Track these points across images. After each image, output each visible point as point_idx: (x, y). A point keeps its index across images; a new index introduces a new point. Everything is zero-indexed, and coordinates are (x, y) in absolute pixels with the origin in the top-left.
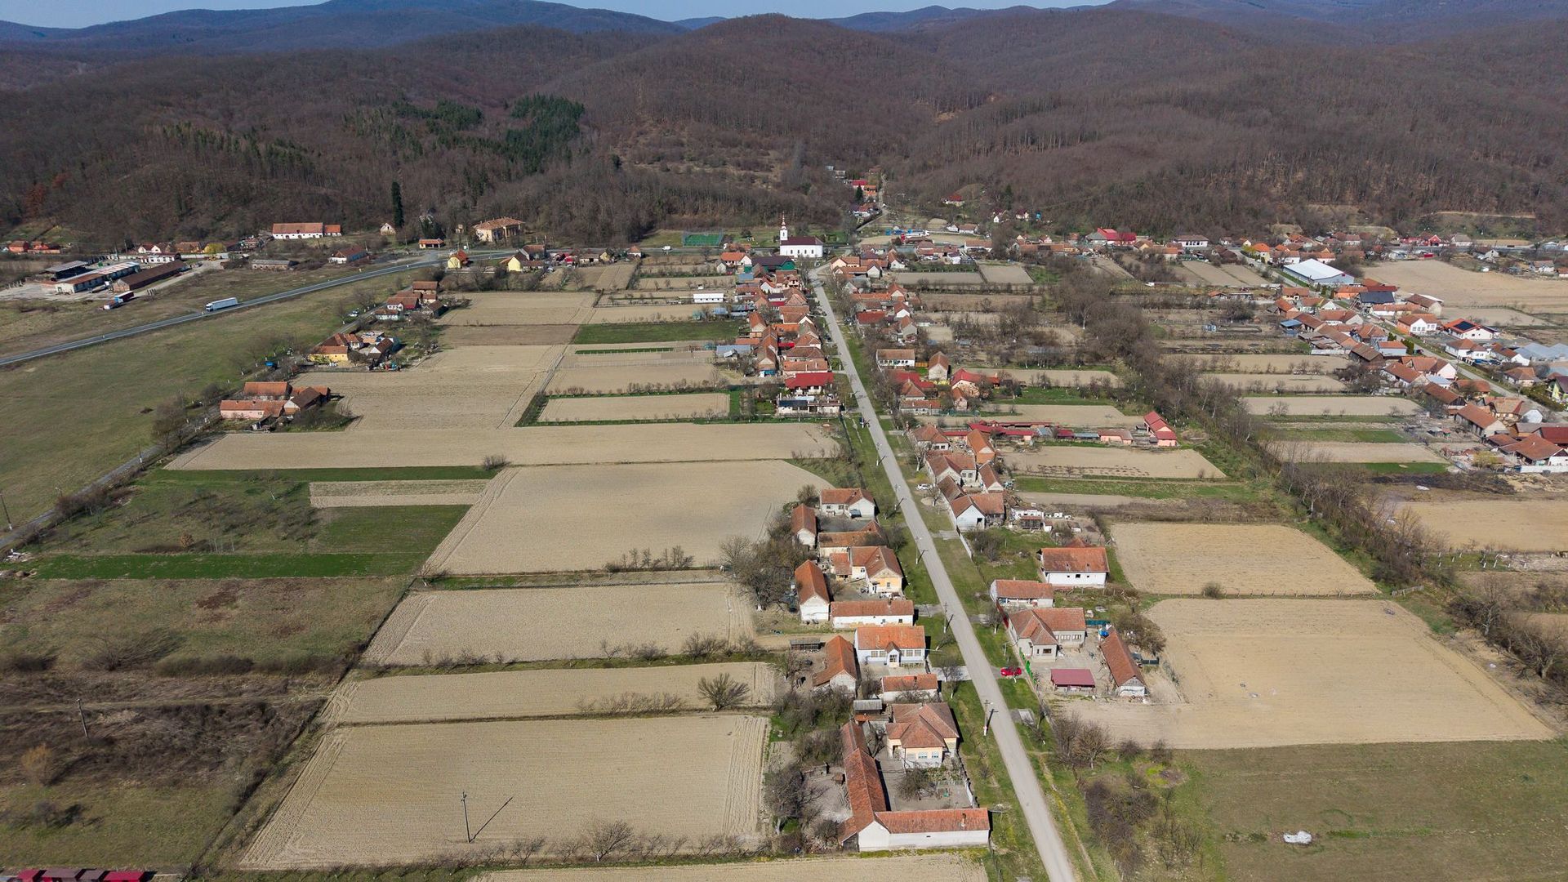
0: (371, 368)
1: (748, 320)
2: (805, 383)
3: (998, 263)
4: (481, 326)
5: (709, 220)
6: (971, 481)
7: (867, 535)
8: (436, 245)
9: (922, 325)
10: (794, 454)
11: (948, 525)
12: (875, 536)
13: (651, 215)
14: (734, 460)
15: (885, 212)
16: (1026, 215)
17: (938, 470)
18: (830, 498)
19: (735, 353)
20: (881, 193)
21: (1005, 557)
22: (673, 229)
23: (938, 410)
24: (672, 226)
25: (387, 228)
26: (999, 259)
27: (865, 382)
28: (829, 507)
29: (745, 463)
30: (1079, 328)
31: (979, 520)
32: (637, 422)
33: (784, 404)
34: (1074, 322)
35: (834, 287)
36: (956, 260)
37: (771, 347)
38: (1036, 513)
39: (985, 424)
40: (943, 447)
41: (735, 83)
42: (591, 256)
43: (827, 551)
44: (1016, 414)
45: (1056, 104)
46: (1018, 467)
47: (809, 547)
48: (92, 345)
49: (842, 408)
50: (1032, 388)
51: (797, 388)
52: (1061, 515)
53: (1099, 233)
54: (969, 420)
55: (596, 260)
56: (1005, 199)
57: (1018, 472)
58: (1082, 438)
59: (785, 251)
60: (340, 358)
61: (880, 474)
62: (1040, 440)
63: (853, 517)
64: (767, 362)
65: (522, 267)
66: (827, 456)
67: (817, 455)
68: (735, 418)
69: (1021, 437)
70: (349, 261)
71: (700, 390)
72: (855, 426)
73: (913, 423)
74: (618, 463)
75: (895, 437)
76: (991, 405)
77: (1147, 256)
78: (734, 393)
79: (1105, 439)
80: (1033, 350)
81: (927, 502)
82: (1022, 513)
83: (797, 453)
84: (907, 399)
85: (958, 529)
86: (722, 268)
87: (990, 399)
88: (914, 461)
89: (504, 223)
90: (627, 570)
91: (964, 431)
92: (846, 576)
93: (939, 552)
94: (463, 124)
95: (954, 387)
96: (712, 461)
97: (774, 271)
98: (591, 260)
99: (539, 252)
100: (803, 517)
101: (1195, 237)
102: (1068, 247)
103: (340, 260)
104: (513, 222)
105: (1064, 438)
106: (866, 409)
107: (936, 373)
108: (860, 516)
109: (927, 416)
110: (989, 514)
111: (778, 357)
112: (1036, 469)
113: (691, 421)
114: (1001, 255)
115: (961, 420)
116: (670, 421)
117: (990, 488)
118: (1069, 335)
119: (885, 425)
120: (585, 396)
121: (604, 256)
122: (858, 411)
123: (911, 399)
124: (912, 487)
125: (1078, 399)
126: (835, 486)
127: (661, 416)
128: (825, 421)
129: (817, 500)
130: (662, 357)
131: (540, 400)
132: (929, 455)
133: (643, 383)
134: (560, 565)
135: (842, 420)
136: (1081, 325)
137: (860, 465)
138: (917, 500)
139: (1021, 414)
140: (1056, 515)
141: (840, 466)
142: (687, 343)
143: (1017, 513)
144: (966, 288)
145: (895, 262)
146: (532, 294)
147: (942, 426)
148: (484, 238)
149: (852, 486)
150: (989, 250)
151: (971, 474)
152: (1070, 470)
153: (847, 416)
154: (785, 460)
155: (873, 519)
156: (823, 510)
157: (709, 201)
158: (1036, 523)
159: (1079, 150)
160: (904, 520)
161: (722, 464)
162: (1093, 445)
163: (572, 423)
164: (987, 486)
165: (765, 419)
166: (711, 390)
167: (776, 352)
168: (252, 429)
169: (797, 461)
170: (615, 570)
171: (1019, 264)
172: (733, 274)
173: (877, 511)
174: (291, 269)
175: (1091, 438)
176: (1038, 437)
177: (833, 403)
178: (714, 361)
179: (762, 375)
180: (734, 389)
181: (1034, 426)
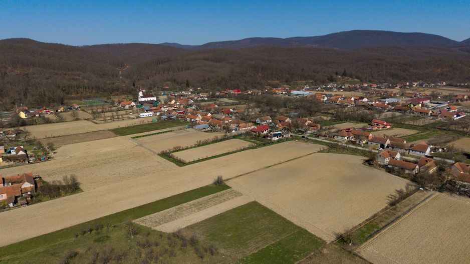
0: (29, 162)
16: (200, 88)
31: (429, 151)
55: (59, 111)
64: (232, 126)
65: (26, 116)
75: (325, 139)
79: (374, 129)
105: (366, 130)
120: (181, 150)
121: (62, 109)
145: (190, 100)
166: (227, 139)
168: (9, 207)
169: (323, 152)
175: (371, 129)
179: (234, 131)
180: (234, 137)
181: (351, 129)
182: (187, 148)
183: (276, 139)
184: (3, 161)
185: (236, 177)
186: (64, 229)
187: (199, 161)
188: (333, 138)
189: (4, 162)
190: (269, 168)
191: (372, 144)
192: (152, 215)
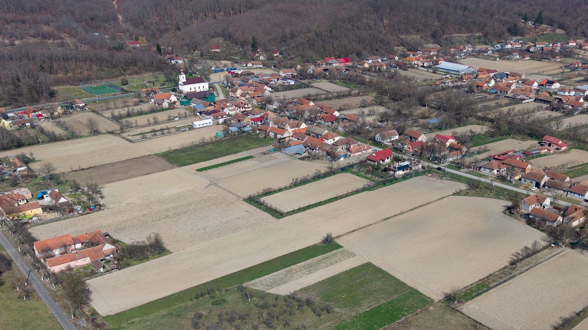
4: (83, 169)
12: (586, 211)
16: (278, 54)
18: (531, 202)
23: (460, 156)
36: (291, 82)
55: (56, 113)
58: (535, 154)
59: (185, 87)
75: (469, 172)
78: (348, 171)
79: (542, 152)
85: (586, 201)
86: (166, 104)
95: (448, 144)
105: (529, 155)
107: (422, 138)
109: (457, 159)
117: (566, 181)
124: (528, 190)
128: (425, 173)
135: (429, 171)
145: (265, 86)
152: (559, 167)
153: (427, 169)
162: (541, 156)
169: (458, 194)
178: (295, 158)
179: (342, 159)
180: (344, 170)
181: (509, 153)
182: (280, 190)
183: (401, 173)
184: (43, 211)
185: (349, 233)
186: (176, 294)
187: (300, 210)
188: (479, 170)
189: (45, 213)
190: (388, 221)
191: (525, 181)
192: (262, 279)
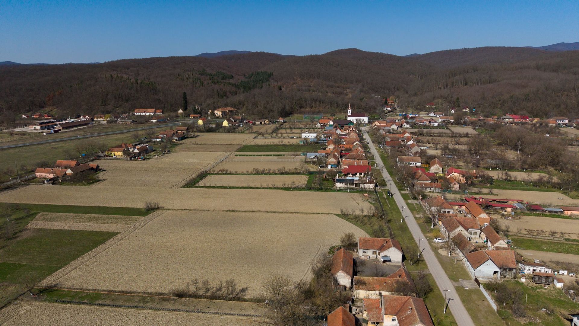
0: (131, 159)
1: (327, 144)
2: (354, 171)
3: (458, 126)
4: (197, 144)
5: (317, 111)
6: (475, 238)
7: (398, 282)
8: (197, 117)
9: (422, 148)
10: (342, 211)
11: (466, 276)
12: (405, 284)
13: (292, 108)
14: (302, 213)
15: (398, 109)
16: (468, 109)
17: (450, 226)
18: (366, 245)
19: (316, 156)
20: (396, 104)
21: (530, 313)
22: (301, 114)
23: (440, 190)
24: (300, 113)
25: (180, 111)
26: (458, 125)
27: (391, 173)
28: (364, 252)
29: (309, 215)
30: (515, 152)
31: (495, 273)
32: (251, 188)
33: (340, 181)
34: (511, 149)
35: (373, 133)
36: (436, 124)
37: (336, 154)
38: (544, 270)
39: (476, 199)
40: (449, 212)
41: (335, 67)
42: (261, 121)
43: (361, 294)
44: (494, 195)
45: (475, 70)
46: (510, 230)
47: (345, 287)
48: (20, 147)
49: (376, 186)
50: (498, 181)
51: (349, 174)
52: (566, 272)
53: (508, 116)
54: (464, 196)
55: (263, 123)
56: (456, 104)
57: (511, 234)
58: (550, 212)
59: (349, 119)
60: (119, 154)
61: (404, 228)
62: (518, 211)
63: (384, 261)
64: (332, 160)
65: (229, 125)
66: (365, 213)
67: (358, 212)
68: (309, 188)
69: (504, 208)
70: (157, 122)
71: (293, 174)
72: (385, 196)
73: (424, 197)
74: (227, 211)
75: (412, 204)
76: (475, 189)
77: (538, 124)
78: (311, 175)
79: (568, 213)
80: (492, 162)
81: (443, 252)
82: (532, 268)
83: (344, 210)
84: (419, 182)
85: (476, 280)
86: (319, 125)
87: (473, 185)
88: (429, 221)
89: (227, 110)
90: (190, 296)
91: (460, 203)
92: (378, 323)
93: (463, 301)
94: (224, 78)
95: (448, 177)
96: (287, 212)
97: (343, 127)
98: (261, 123)
99: (239, 119)
100: (341, 260)
101: (560, 118)
102: (493, 120)
103: (154, 121)
104: (232, 109)
105: (536, 210)
106: (392, 187)
107: (436, 169)
108: (390, 261)
109: (433, 192)
110: (504, 268)
111: (340, 159)
112: (524, 232)
113: (282, 189)
114: (458, 122)
115: (458, 196)
116: (270, 188)
117: (496, 245)
118: (512, 155)
119: (405, 197)
120: (228, 174)
121: (267, 121)
122: (387, 188)
123: (422, 182)
124: (430, 240)
125: (532, 187)
126: (370, 235)
127: (265, 185)
128: (366, 193)
129: (356, 245)
130: (278, 158)
131: (203, 175)
132: (441, 217)
133: (261, 168)
134: (139, 287)
135: (376, 192)
136: (517, 150)
137: (389, 221)
138: (435, 250)
139: (496, 195)
140: (561, 272)
141: (374, 221)
142: (292, 153)
143: (527, 268)
144: (444, 135)
145: (405, 124)
146: (229, 134)
147: (445, 199)
148: (218, 115)
149: (383, 236)
150: (452, 121)
151: (475, 233)
152: (553, 234)
153: (380, 191)
154: (336, 215)
155: (400, 264)
156: (360, 254)
157: (318, 103)
158: (548, 279)
159: (490, 86)
160: (427, 268)
161: (294, 215)
162: (559, 217)
163: (213, 187)
164: (493, 243)
165: (327, 190)
166: (299, 174)
167: (339, 156)
168: (44, 183)
169: (344, 216)
170: (180, 295)
171: (469, 127)
172: (324, 128)
173: (404, 258)
174: (132, 124)
175: (557, 212)
176: (516, 209)
177: (370, 182)
178: (304, 160)
179: (329, 167)
180: (311, 173)
181: (510, 203)
183: (342, 185)
191: (443, 229)
